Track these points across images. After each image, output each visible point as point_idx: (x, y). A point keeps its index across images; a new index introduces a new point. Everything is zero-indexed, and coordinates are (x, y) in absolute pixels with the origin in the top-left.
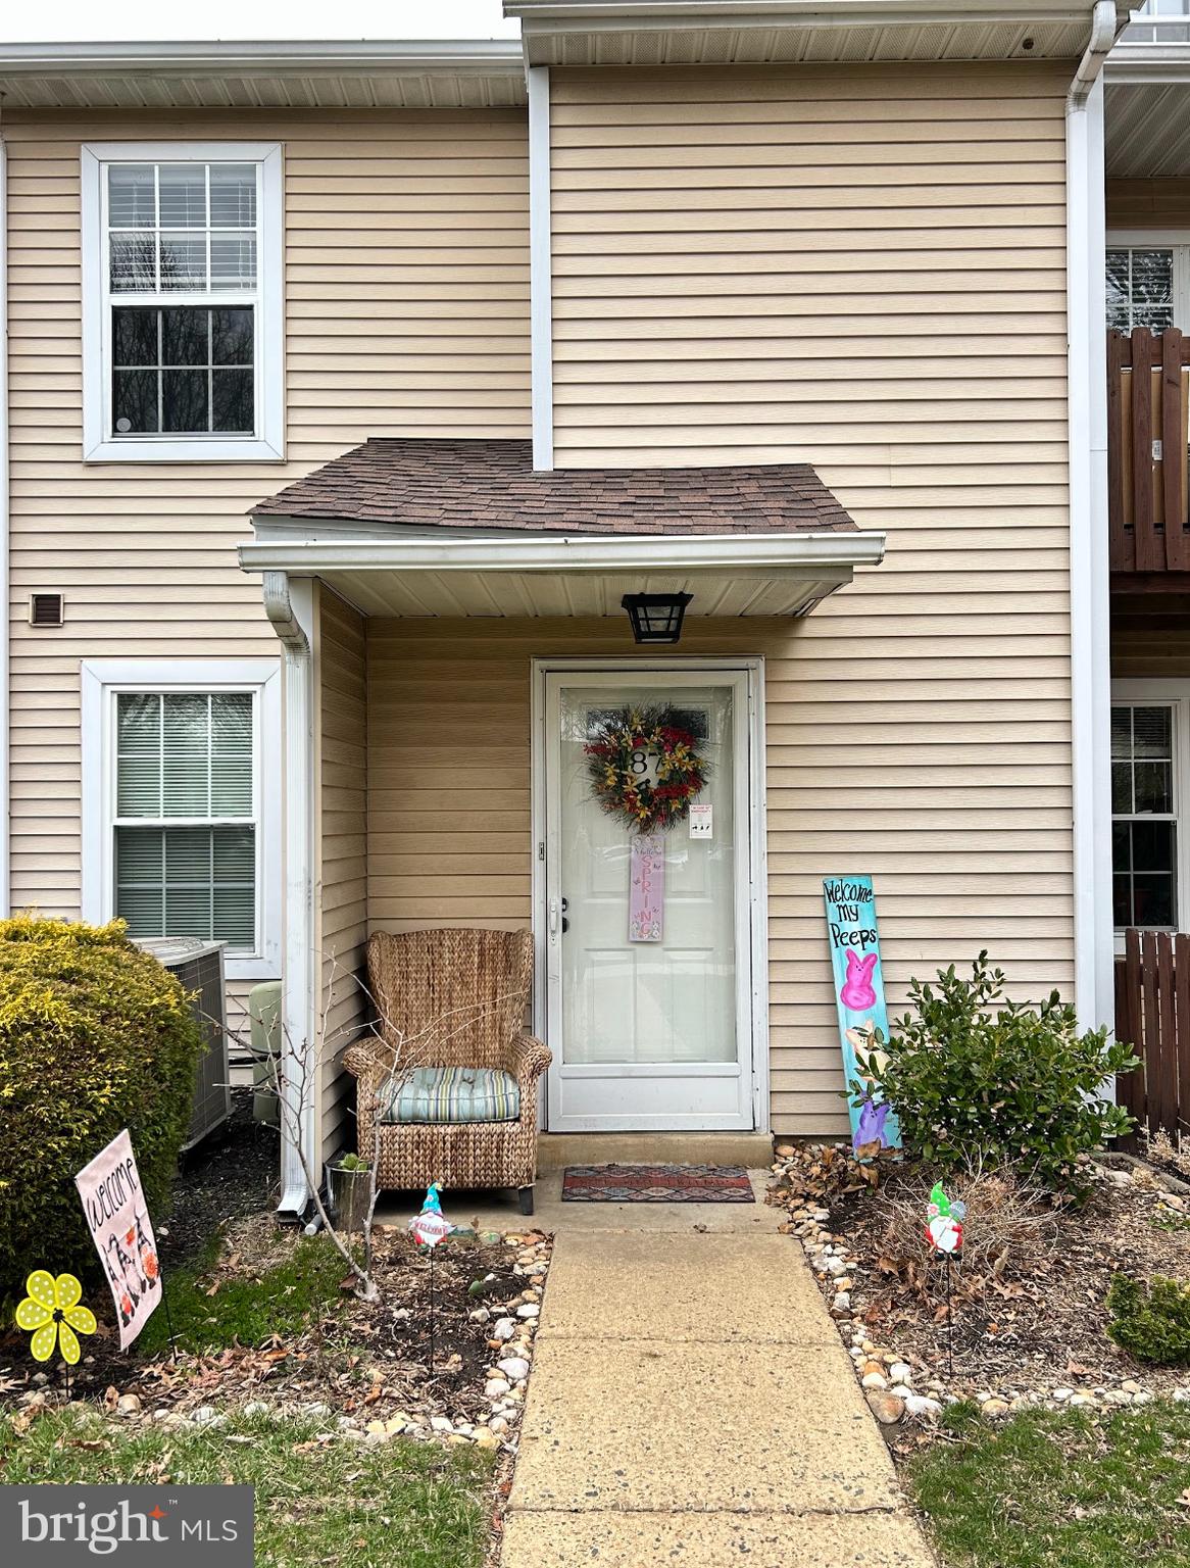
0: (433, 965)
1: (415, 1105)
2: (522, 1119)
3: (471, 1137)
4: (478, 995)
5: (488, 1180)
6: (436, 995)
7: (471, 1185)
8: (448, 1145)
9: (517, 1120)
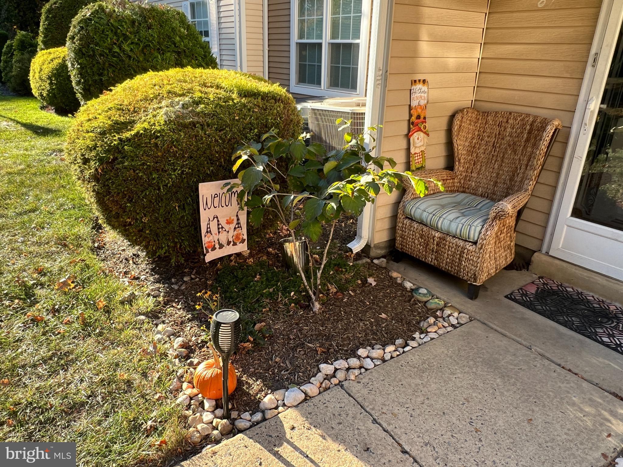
0: (499, 134)
1: (422, 214)
2: (478, 244)
3: (447, 243)
4: (520, 159)
5: (453, 271)
6: (496, 153)
7: (443, 269)
8: (435, 243)
9: (475, 243)
